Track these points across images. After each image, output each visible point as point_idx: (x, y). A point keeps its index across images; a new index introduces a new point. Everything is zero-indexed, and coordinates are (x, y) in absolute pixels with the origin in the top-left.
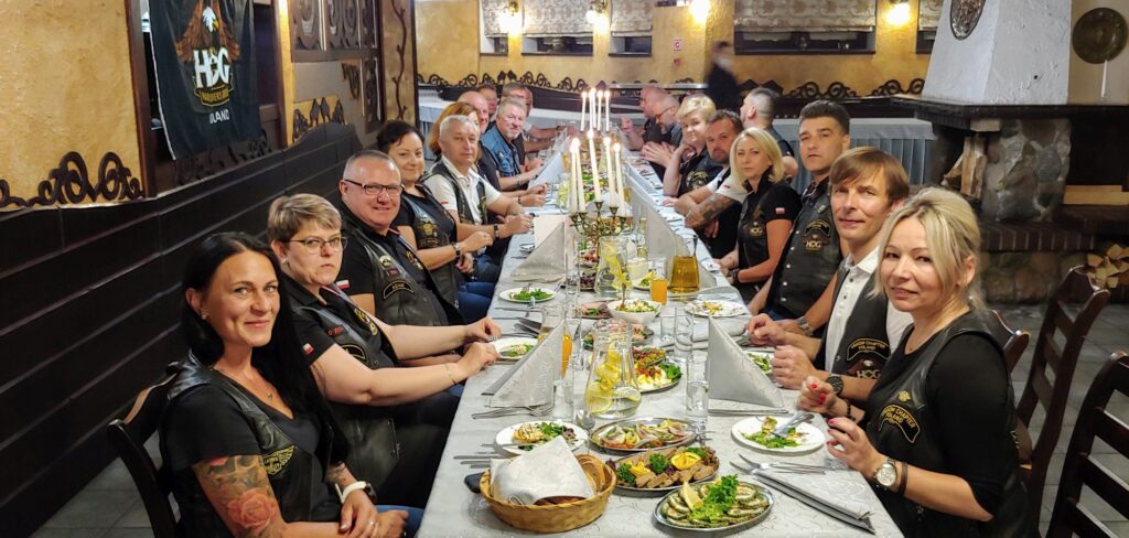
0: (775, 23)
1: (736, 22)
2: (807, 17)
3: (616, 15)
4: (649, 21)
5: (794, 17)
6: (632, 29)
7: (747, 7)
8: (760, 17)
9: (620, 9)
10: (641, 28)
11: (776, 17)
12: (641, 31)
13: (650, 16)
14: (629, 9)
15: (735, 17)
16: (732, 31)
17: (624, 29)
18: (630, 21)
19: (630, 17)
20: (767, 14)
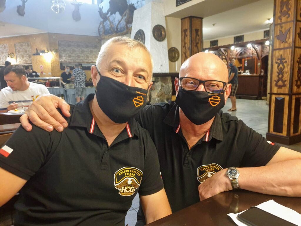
0: (72, 61)
1: (60, 60)
2: (81, 60)
3: (18, 59)
4: (31, 60)
5: (77, 60)
6: (25, 63)
7: (63, 56)
8: (67, 59)
9: (20, 57)
10: (28, 63)
11: (72, 59)
12: (28, 64)
13: (31, 59)
14: (23, 57)
15: (60, 59)
16: (59, 63)
17: (22, 63)
18: (24, 61)
19: (23, 59)
20: (69, 58)
